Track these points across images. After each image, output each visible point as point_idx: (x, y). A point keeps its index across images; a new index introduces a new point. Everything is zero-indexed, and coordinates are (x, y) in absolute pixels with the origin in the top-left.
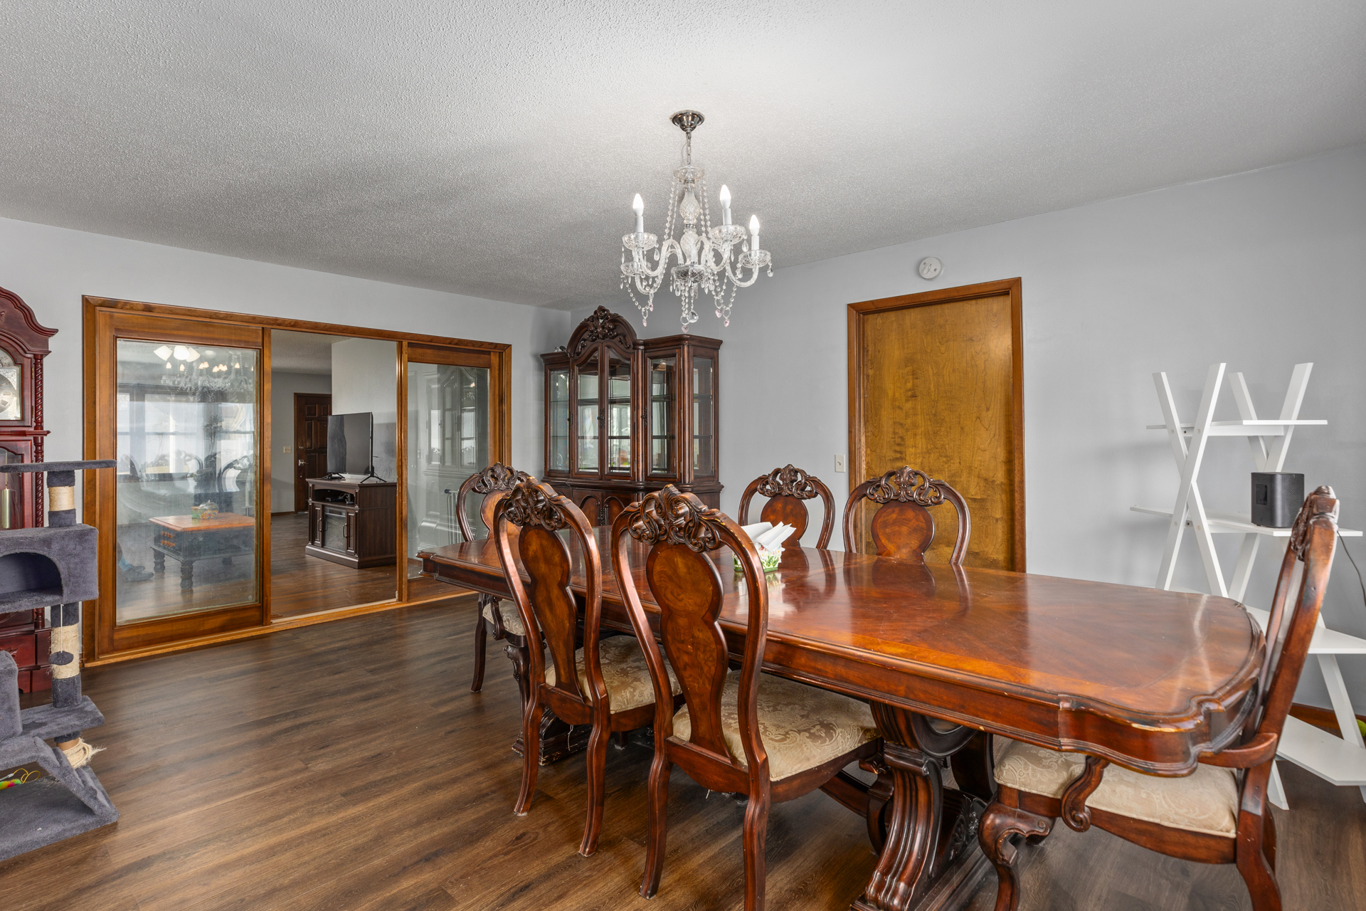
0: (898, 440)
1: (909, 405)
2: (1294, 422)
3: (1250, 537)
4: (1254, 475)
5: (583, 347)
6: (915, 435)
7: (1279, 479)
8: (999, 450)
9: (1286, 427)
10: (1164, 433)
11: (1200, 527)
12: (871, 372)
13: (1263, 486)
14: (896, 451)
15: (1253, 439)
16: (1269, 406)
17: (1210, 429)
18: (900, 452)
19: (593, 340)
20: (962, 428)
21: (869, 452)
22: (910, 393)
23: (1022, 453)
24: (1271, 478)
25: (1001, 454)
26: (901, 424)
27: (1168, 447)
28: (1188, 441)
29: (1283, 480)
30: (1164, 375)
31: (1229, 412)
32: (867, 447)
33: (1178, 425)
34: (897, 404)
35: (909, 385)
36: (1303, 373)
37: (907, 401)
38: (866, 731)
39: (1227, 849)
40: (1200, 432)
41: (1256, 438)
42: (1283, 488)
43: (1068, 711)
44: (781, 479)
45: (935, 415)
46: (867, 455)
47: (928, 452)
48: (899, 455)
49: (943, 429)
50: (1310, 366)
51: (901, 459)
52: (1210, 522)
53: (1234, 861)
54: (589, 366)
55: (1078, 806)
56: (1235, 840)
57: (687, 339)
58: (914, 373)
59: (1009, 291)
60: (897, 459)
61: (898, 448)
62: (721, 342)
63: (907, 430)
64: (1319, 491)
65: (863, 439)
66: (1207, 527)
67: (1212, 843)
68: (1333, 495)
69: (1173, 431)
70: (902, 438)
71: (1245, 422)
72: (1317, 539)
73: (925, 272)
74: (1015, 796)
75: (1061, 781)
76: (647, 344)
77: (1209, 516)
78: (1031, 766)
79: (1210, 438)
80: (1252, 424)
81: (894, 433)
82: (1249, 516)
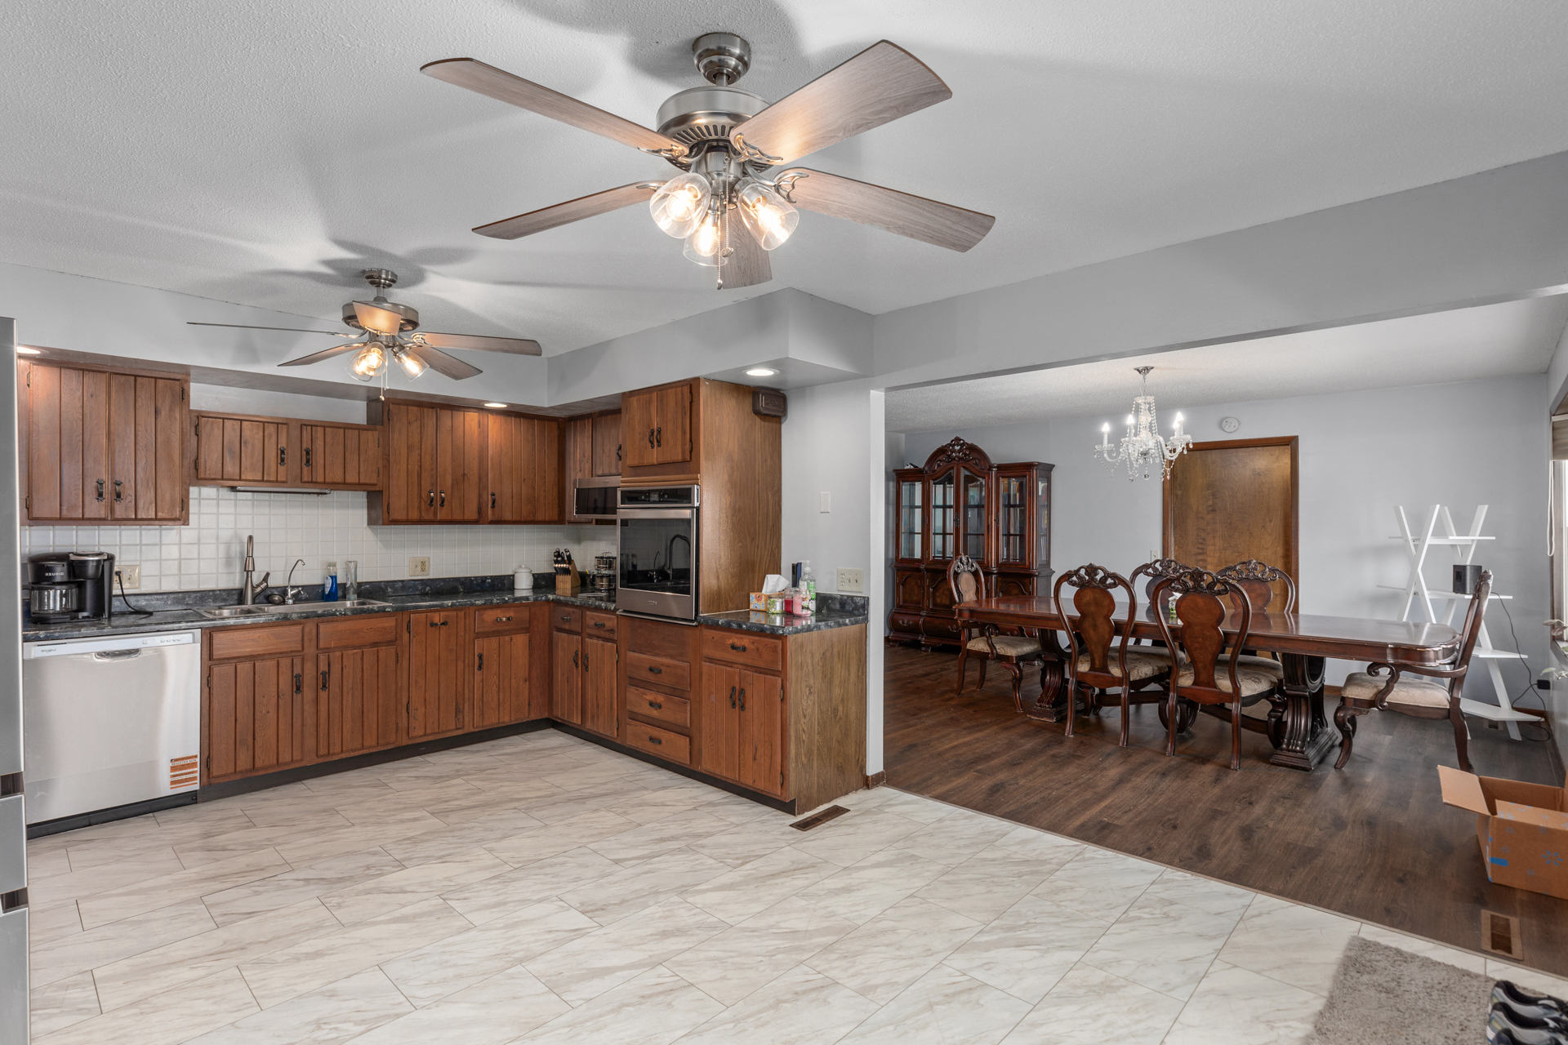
0: (1201, 541)
1: (1210, 516)
2: (1477, 538)
3: (1451, 601)
4: (1455, 566)
5: (939, 465)
6: (1214, 537)
7: (1468, 568)
8: (1279, 548)
9: (1473, 540)
10: (1401, 541)
11: (1423, 595)
12: (1179, 493)
13: (1459, 574)
14: (1198, 548)
15: (1453, 546)
16: (1463, 528)
17: (1430, 540)
18: (1202, 549)
19: (949, 462)
20: (1251, 533)
21: (1177, 548)
22: (1210, 508)
23: (1297, 551)
24: (1464, 567)
25: (1280, 551)
26: (1204, 530)
27: (1402, 549)
28: (1416, 546)
29: (1471, 569)
30: (1401, 508)
31: (1440, 531)
32: (1175, 545)
33: (1410, 537)
34: (1200, 515)
35: (1210, 503)
36: (1483, 511)
37: (1208, 513)
38: (1272, 682)
39: (1446, 713)
40: (1424, 542)
41: (1456, 545)
42: (1471, 573)
43: (1391, 648)
44: (1160, 565)
45: (1230, 524)
46: (1175, 551)
47: (1225, 549)
48: (1201, 551)
49: (1236, 534)
50: (1486, 507)
51: (1203, 553)
52: (1429, 592)
53: (1449, 718)
54: (947, 480)
55: (1383, 700)
56: (1449, 709)
57: (1036, 465)
58: (1214, 495)
59: (1289, 443)
60: (1200, 554)
61: (1200, 546)
62: (1054, 466)
63: (1208, 534)
64: (1485, 572)
65: (1173, 539)
66: (1427, 595)
67: (1440, 711)
68: (1491, 573)
69: (1407, 540)
70: (1204, 539)
71: (1450, 538)
72: (1483, 589)
73: (1227, 427)
74: (1352, 701)
75: (1374, 692)
76: (1001, 468)
77: (1428, 590)
78: (1360, 688)
79: (1429, 545)
80: (1454, 538)
81: (1198, 535)
82: (1452, 589)
